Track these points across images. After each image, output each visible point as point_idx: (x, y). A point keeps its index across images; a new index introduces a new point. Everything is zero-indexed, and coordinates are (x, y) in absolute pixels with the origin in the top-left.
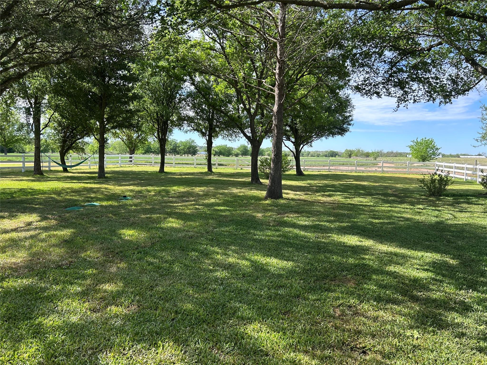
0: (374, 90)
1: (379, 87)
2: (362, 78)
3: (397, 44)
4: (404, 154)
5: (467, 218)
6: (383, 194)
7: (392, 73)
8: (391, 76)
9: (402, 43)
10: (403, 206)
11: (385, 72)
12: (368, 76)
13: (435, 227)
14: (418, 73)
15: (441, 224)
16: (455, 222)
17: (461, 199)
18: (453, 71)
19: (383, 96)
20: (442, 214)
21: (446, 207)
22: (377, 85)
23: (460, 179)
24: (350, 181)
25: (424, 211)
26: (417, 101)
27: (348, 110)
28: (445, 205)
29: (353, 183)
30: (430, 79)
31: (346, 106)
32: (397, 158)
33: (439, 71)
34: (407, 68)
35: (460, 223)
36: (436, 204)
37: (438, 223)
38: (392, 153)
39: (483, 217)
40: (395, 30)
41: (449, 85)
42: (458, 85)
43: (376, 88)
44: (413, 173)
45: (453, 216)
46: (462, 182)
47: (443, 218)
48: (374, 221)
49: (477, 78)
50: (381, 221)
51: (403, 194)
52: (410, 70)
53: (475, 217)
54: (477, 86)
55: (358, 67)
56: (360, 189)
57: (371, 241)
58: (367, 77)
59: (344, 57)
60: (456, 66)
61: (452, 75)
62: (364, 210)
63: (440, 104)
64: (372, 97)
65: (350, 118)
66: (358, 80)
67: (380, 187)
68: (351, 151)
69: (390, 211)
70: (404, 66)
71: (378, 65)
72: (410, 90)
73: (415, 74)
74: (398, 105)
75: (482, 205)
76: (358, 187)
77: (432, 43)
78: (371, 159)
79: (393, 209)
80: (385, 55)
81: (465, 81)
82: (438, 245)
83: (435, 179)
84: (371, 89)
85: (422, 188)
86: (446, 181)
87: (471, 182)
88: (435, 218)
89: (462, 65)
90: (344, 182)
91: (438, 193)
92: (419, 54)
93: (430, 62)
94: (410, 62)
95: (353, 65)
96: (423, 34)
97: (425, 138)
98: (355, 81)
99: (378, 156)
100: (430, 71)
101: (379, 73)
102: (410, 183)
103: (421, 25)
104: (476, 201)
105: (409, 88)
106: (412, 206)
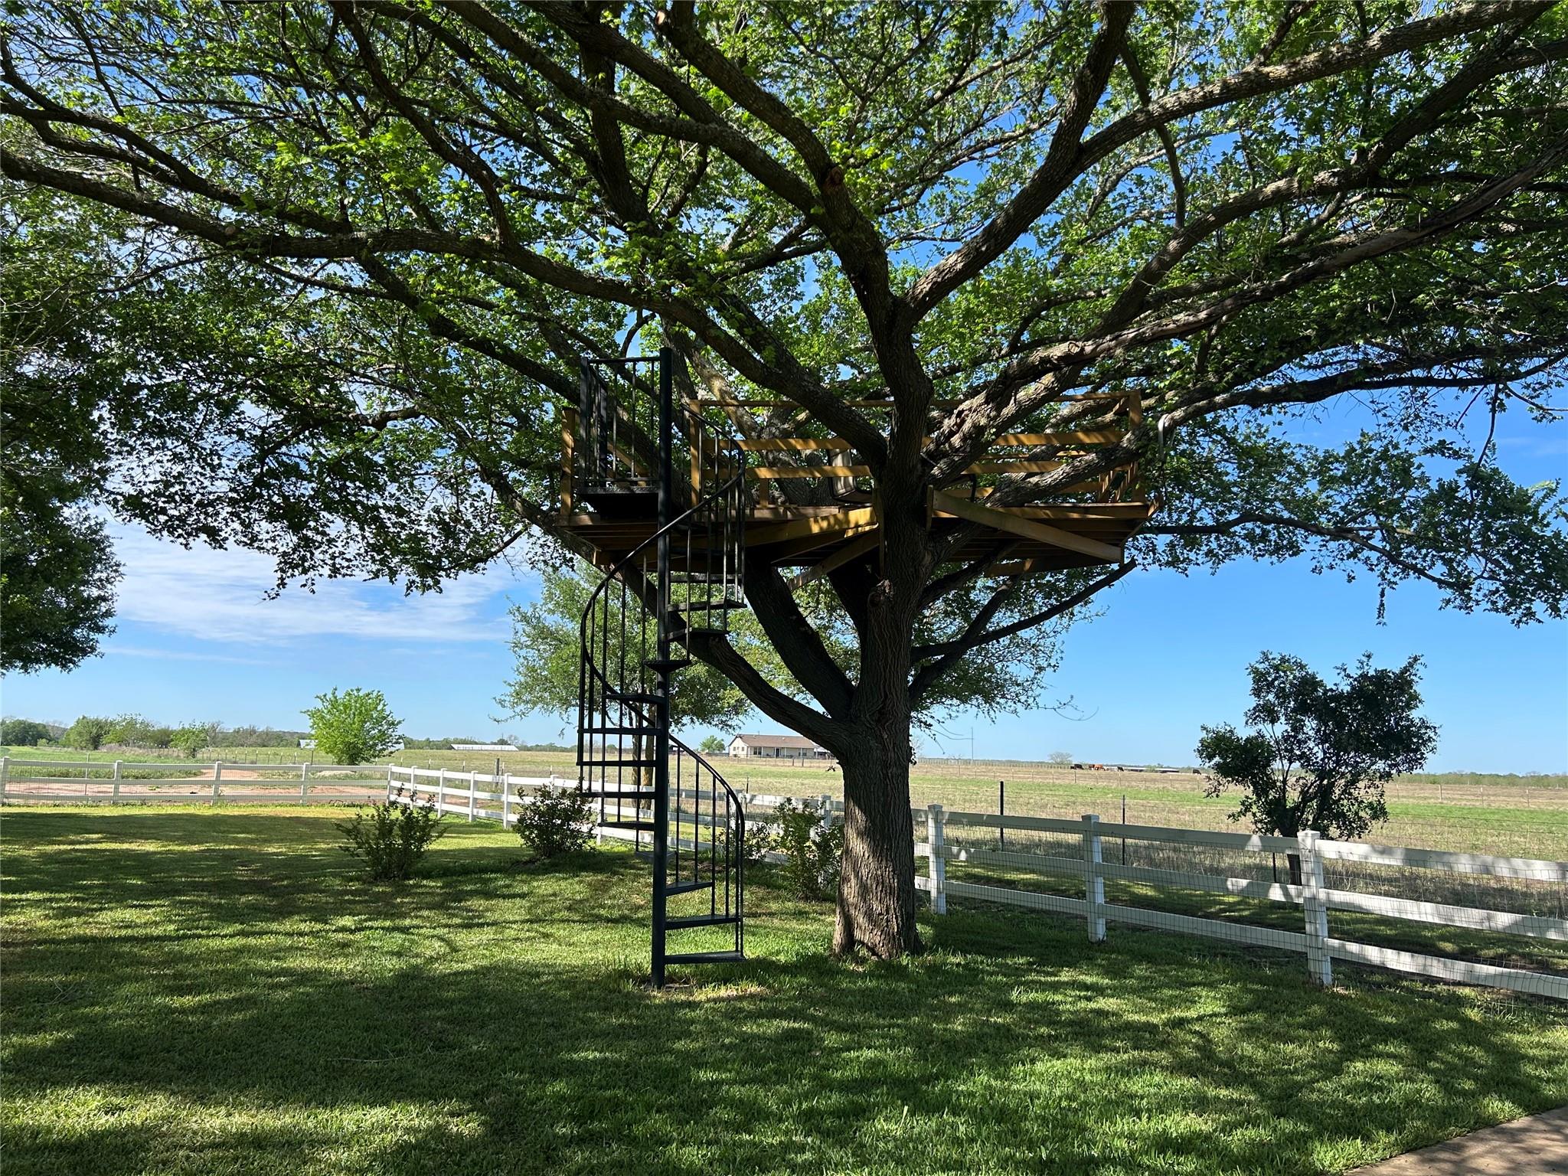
0: (198, 521)
1: (217, 514)
2: (155, 472)
3: (284, 385)
4: (288, 737)
5: (487, 947)
6: (215, 884)
7: (262, 474)
8: (259, 481)
9: (298, 386)
10: (287, 925)
11: (241, 468)
12: (178, 468)
13: (396, 996)
14: (344, 487)
15: (414, 978)
16: (457, 967)
17: (464, 883)
18: (444, 499)
19: (230, 544)
20: (413, 942)
21: (426, 913)
22: (211, 504)
23: (458, 815)
24: (87, 842)
25: (358, 936)
26: (343, 571)
27: (96, 576)
28: (421, 909)
29: (98, 846)
30: (382, 511)
31: (89, 565)
32: (270, 751)
33: (406, 492)
34: (312, 468)
35: (468, 966)
36: (394, 906)
37: (406, 977)
38: (253, 732)
39: (529, 939)
40: (278, 342)
41: (434, 537)
42: (457, 542)
43: (207, 514)
44: (318, 802)
45: (448, 942)
46: (463, 826)
47: (417, 956)
48: (178, 1002)
49: (508, 528)
50: (206, 997)
51: (287, 878)
52: (320, 473)
53: (507, 940)
54: (508, 550)
55: (142, 433)
56: (129, 872)
57: (160, 1097)
58: (175, 473)
59: (91, 390)
60: (452, 485)
61: (444, 509)
62: (137, 961)
63: (408, 588)
64: (192, 543)
65: (104, 607)
66: (143, 478)
67: (206, 859)
68: (99, 724)
69: (240, 951)
70: (304, 458)
71: (218, 439)
72: (319, 538)
73: (335, 490)
74: (282, 579)
75: (523, 896)
76: (117, 863)
77: (389, 408)
78: (176, 755)
79: (252, 941)
80: (243, 412)
81: (476, 533)
82: (409, 1067)
83: (393, 823)
84: (189, 513)
85: (352, 855)
86: (423, 829)
87: (486, 826)
88: (395, 960)
89: (469, 485)
90: (62, 847)
91: (400, 867)
92: (351, 431)
93: (381, 461)
94: (322, 450)
95: (123, 423)
96: (364, 376)
97: (358, 690)
98: (130, 480)
99: (204, 744)
100: (381, 489)
101: (220, 465)
102: (311, 839)
103: (356, 346)
104: (507, 886)
105: (316, 529)
106: (317, 920)
